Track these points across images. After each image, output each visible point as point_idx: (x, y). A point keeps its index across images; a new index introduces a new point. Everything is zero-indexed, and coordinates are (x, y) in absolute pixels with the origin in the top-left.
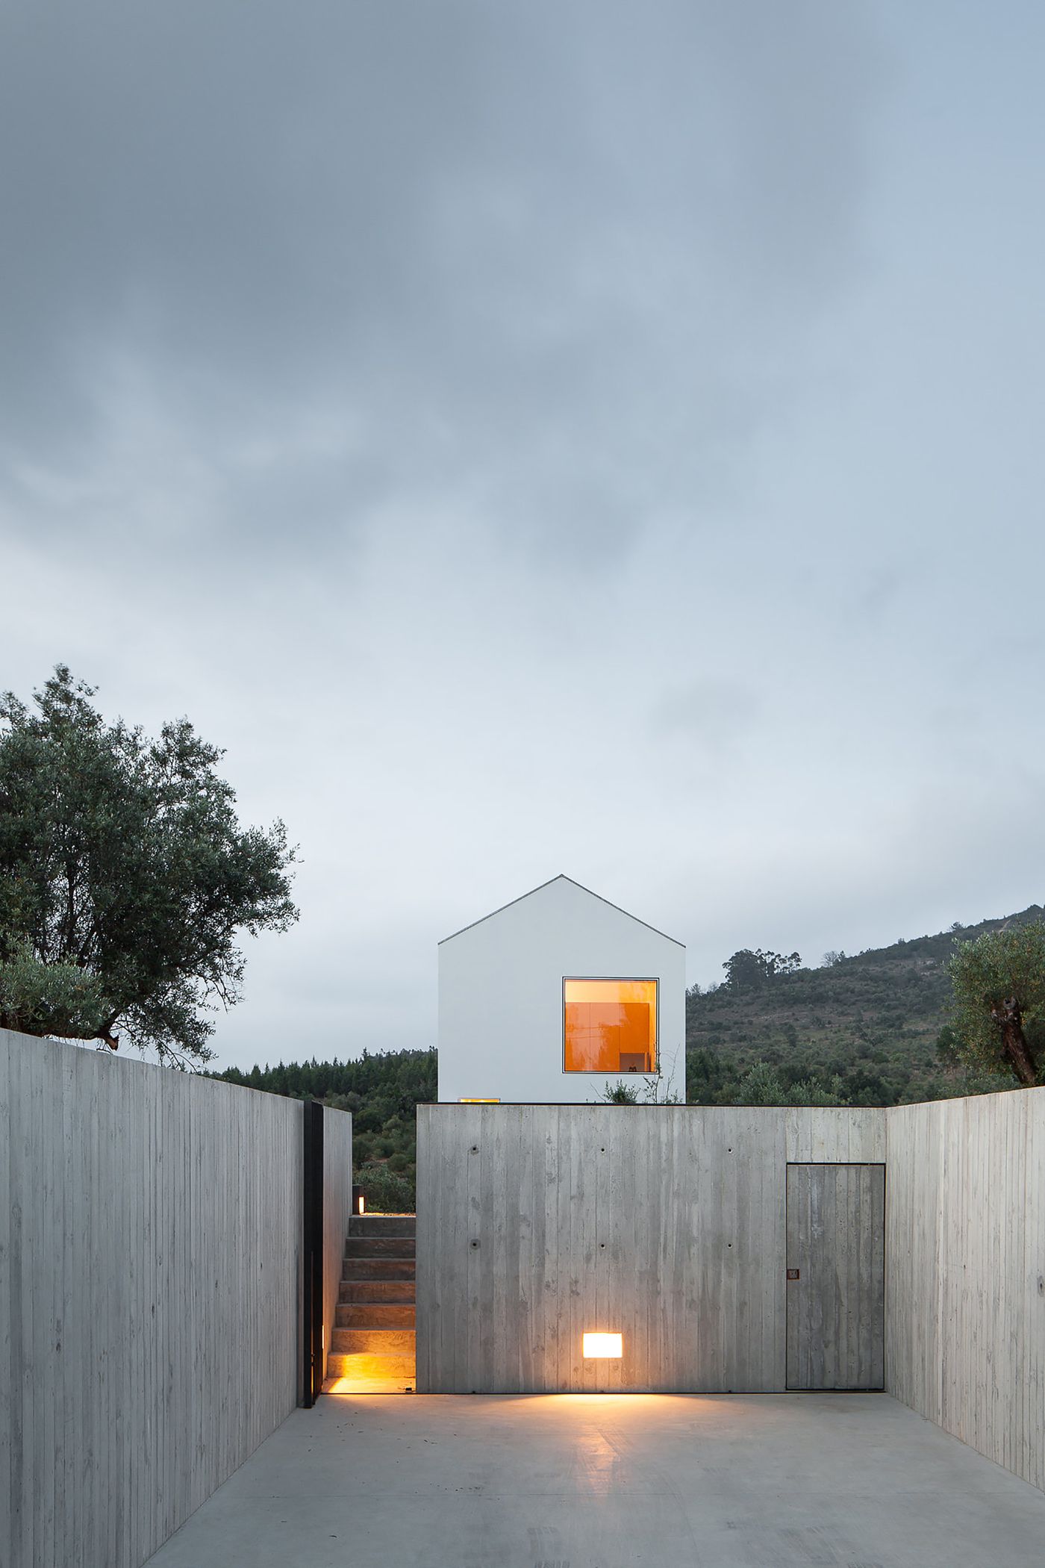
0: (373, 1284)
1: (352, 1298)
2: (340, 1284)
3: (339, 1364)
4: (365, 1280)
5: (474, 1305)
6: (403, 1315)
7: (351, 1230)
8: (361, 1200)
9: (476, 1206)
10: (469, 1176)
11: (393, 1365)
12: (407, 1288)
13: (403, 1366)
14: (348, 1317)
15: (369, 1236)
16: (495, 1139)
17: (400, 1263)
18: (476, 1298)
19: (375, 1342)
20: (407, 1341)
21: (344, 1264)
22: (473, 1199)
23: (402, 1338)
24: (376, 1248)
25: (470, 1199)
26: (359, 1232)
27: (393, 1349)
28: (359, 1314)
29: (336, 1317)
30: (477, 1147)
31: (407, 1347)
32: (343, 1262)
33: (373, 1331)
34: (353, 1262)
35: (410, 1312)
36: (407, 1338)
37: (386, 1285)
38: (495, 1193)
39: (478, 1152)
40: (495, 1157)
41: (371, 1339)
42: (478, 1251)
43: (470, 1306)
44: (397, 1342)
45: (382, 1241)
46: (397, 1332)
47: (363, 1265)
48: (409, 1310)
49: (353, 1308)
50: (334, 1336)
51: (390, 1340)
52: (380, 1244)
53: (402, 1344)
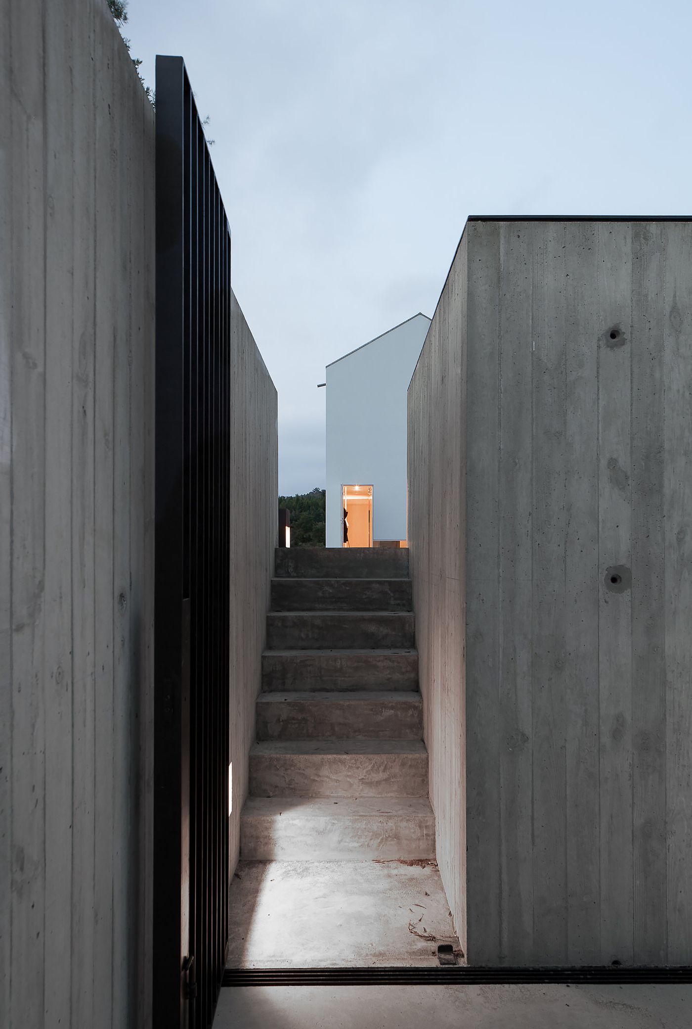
0: (323, 657)
1: (284, 683)
2: (263, 657)
3: (266, 833)
4: (303, 648)
5: (617, 734)
6: (380, 718)
7: (277, 567)
8: (288, 530)
9: (619, 479)
10: (602, 403)
11: (376, 835)
12: (379, 664)
13: (397, 837)
14: (278, 721)
15: (305, 577)
16: (668, 309)
17: (363, 619)
18: (619, 719)
19: (334, 777)
20: (395, 776)
21: (270, 623)
22: (613, 463)
23: (384, 771)
24: (320, 594)
25: (604, 463)
26: (291, 570)
27: (369, 792)
28: (300, 716)
29: (257, 722)
30: (623, 328)
31: (395, 788)
32: (268, 618)
33: (330, 756)
34: (284, 619)
35: (392, 712)
36: (396, 770)
37: (342, 658)
38: (667, 446)
39: (623, 343)
40: (668, 356)
41: (325, 771)
42: (626, 596)
43: (606, 740)
44: (376, 777)
45: (330, 585)
46: (376, 758)
47: (301, 624)
48: (392, 708)
49: (289, 704)
50: (253, 765)
51: (362, 774)
52: (326, 588)
53: (386, 780)
